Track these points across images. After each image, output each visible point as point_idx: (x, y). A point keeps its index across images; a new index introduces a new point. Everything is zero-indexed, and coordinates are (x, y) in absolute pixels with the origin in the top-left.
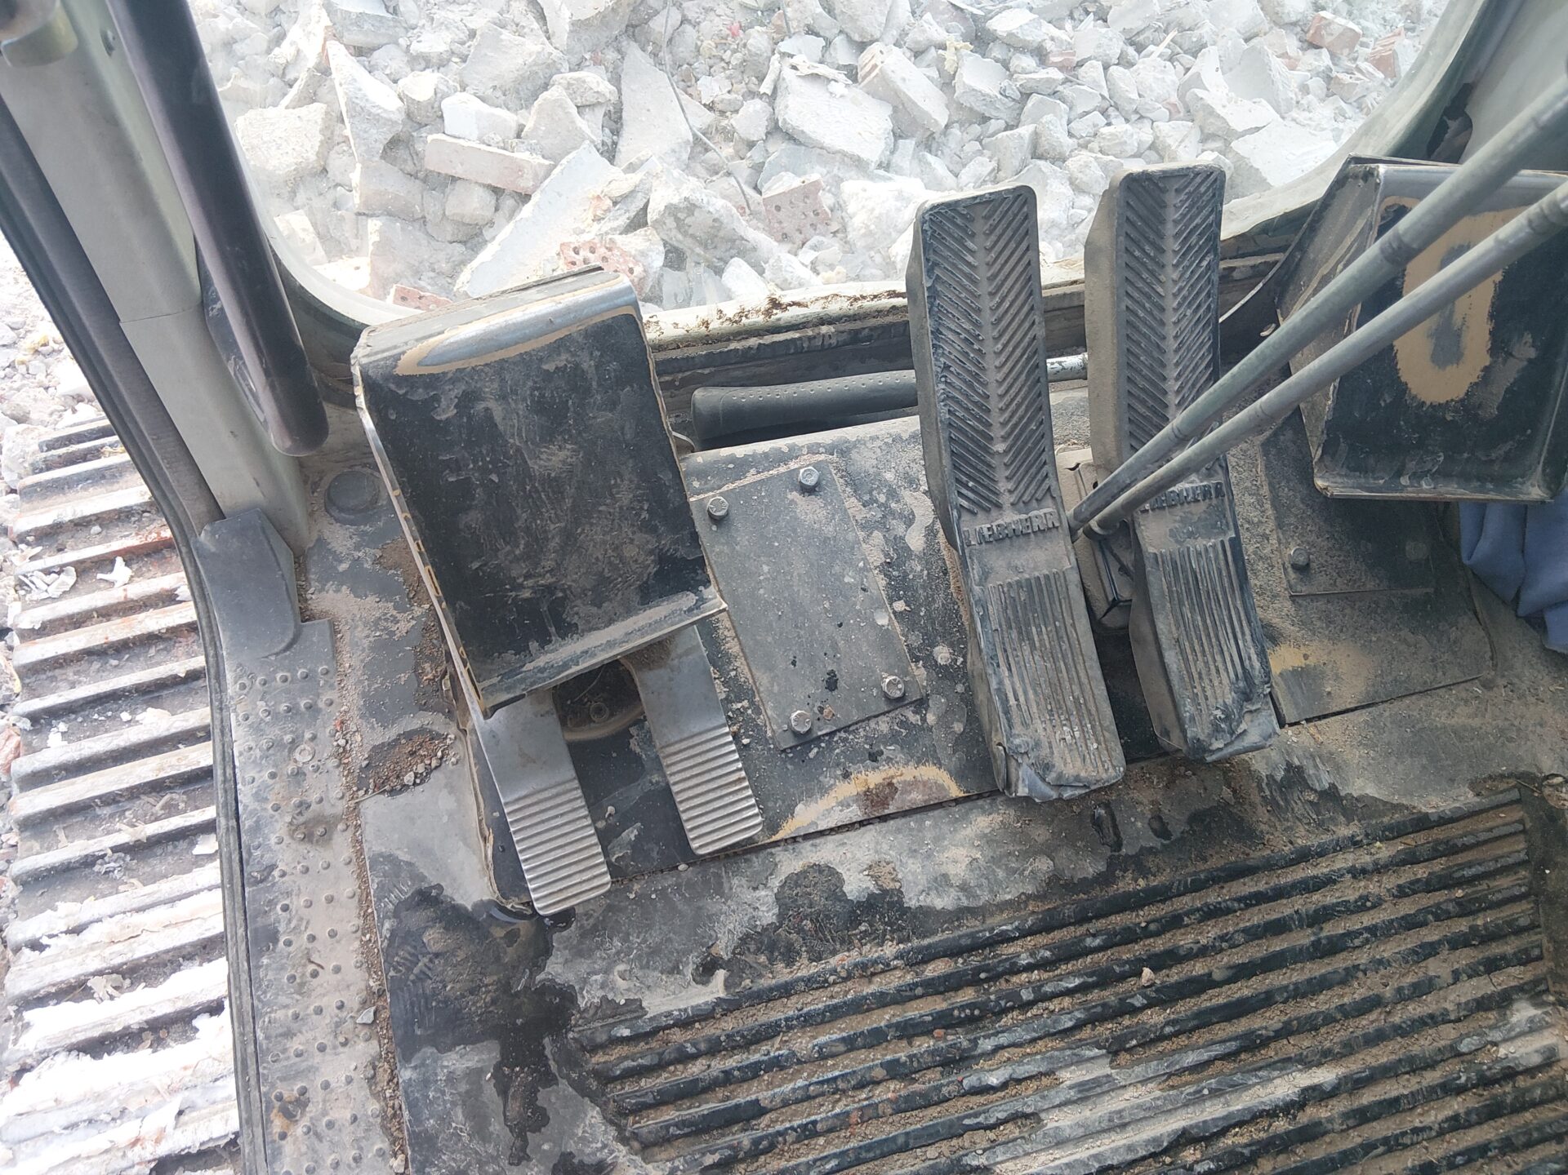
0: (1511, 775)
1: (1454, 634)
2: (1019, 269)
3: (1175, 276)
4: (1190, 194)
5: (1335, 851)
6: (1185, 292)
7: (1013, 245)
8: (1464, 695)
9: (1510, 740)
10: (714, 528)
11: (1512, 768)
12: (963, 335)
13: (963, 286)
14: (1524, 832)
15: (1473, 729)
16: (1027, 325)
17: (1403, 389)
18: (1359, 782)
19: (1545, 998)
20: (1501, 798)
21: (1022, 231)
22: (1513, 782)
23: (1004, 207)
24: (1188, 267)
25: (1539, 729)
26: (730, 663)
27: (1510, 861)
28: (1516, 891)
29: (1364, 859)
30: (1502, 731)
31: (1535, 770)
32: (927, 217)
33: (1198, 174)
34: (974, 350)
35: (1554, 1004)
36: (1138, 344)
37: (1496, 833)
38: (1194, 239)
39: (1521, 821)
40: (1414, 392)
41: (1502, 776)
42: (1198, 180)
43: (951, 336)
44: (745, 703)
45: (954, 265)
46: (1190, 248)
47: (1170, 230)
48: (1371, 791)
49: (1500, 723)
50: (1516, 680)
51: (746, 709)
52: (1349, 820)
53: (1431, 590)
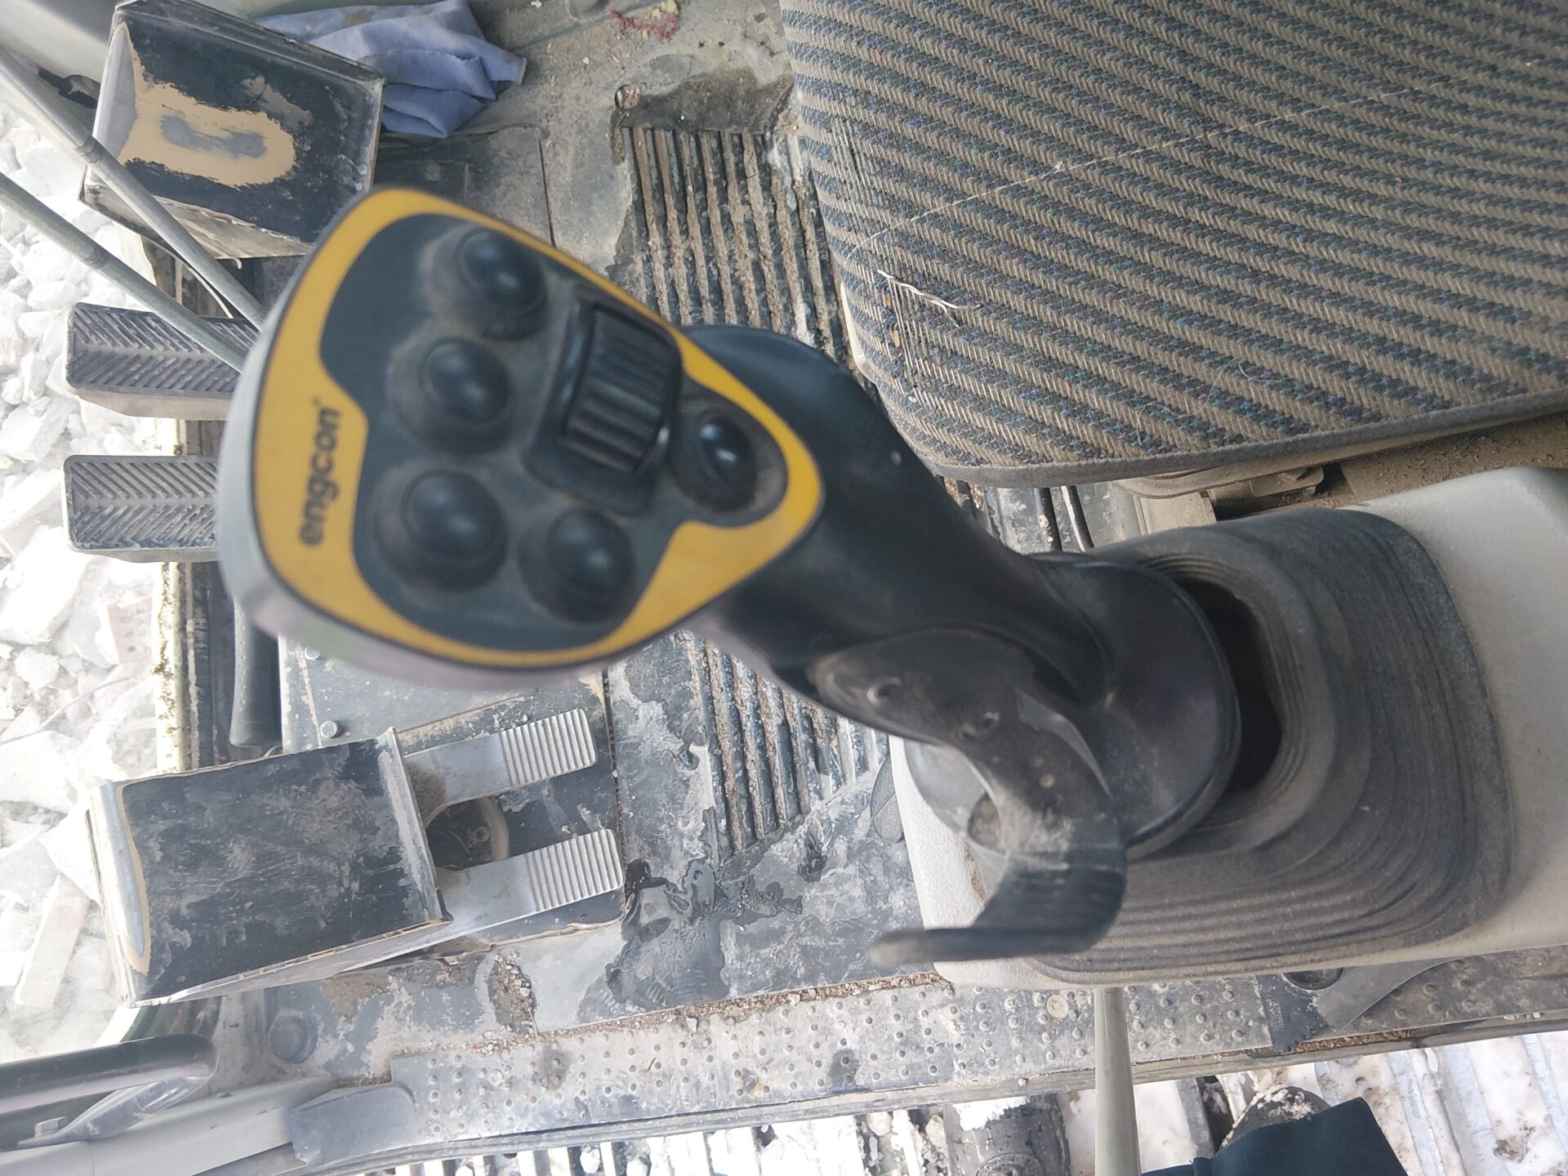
0: (613, 131)
1: (503, 154)
2: (135, 472)
3: (160, 348)
4: (92, 332)
5: (652, 277)
6: (176, 342)
7: (114, 476)
8: (551, 154)
9: (587, 125)
11: (608, 129)
12: (187, 521)
13: (144, 519)
14: (653, 130)
15: (577, 153)
16: (185, 470)
17: (280, 182)
18: (606, 248)
19: (767, 139)
20: (628, 142)
21: (103, 469)
22: (617, 131)
23: (80, 482)
24: (155, 338)
25: (582, 102)
26: (461, 727)
27: (672, 144)
28: (693, 145)
29: (659, 256)
30: (580, 131)
31: (611, 112)
32: (80, 544)
33: (75, 325)
34: (201, 513)
35: (772, 133)
36: (216, 382)
37: (651, 152)
38: (131, 331)
39: (645, 131)
40: (284, 173)
41: (612, 138)
42: (80, 324)
43: (186, 531)
45: (125, 524)
46: (139, 335)
47: (120, 349)
48: (613, 240)
49: (574, 131)
50: (545, 111)
51: (500, 718)
52: (632, 261)
53: (467, 166)
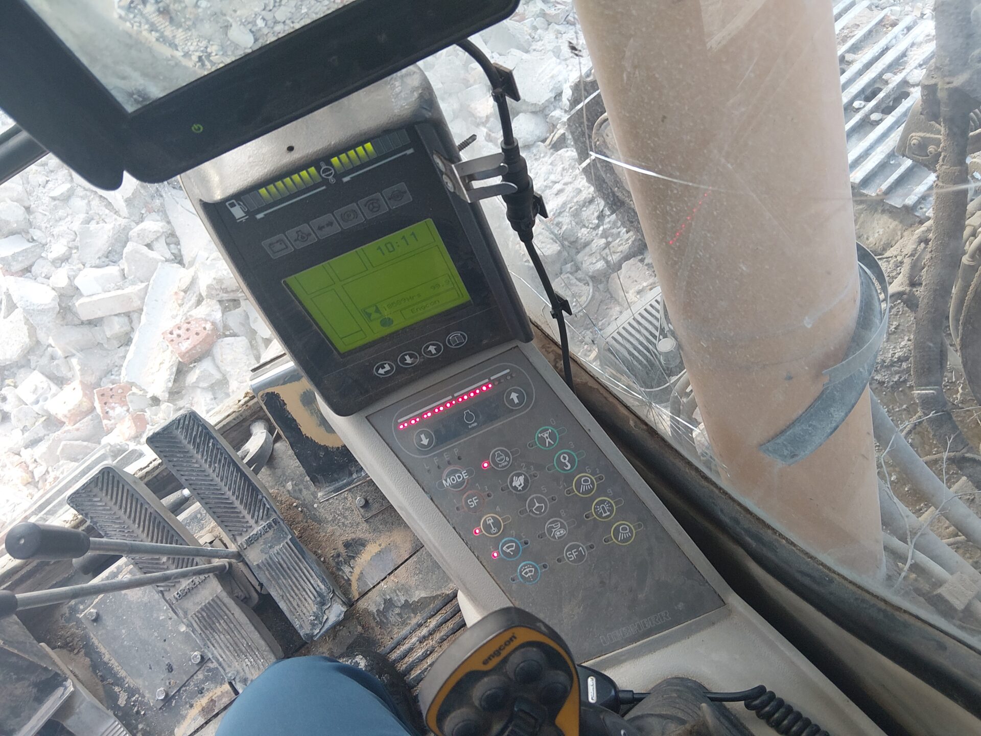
2: (125, 495)
3: (200, 456)
4: (183, 428)
5: (410, 633)
6: (209, 460)
7: (115, 489)
10: (95, 624)
12: (118, 530)
13: (105, 514)
16: (143, 511)
17: (325, 448)
18: (417, 593)
21: (116, 483)
23: (100, 479)
24: (203, 451)
26: (124, 681)
29: (424, 631)
32: (69, 502)
33: (179, 420)
34: (126, 533)
36: (201, 489)
38: (198, 440)
40: (331, 446)
42: (182, 421)
43: (113, 533)
44: (137, 696)
45: (95, 510)
46: (199, 445)
47: (185, 442)
48: (423, 594)
51: (138, 698)
52: (416, 614)
